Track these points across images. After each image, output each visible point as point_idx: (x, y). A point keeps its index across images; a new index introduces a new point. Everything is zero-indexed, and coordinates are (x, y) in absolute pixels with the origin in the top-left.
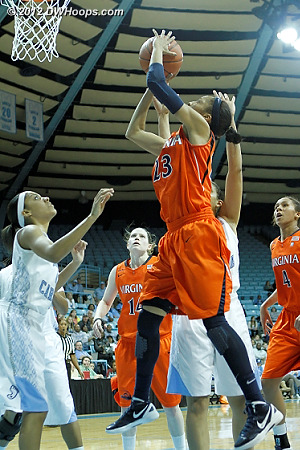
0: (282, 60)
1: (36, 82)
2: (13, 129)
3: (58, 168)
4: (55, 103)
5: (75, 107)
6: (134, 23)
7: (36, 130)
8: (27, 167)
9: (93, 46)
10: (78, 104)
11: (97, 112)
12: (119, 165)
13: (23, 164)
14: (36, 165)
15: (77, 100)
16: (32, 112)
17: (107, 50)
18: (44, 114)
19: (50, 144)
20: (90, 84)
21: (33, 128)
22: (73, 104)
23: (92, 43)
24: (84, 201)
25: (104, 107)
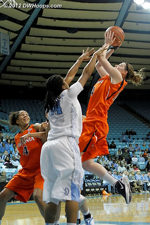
1: (6, 23)
3: (17, 69)
4: (16, 35)
5: (27, 37)
11: (38, 40)
12: (49, 68)
14: (6, 68)
15: (28, 34)
16: (4, 40)
18: (10, 40)
19: (13, 57)
20: (35, 25)
21: (5, 48)
22: (26, 35)
24: (31, 87)
25: (42, 37)
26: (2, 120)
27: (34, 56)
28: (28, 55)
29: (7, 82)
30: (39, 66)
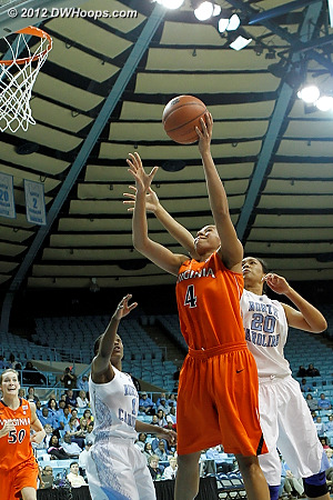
0: (305, 122)
1: (34, 160)
2: (13, 214)
3: (64, 254)
4: (56, 183)
5: (79, 185)
6: (139, 89)
7: (37, 213)
8: (31, 255)
9: (95, 117)
10: (83, 182)
11: (104, 190)
12: (131, 248)
13: (26, 252)
14: (40, 252)
15: (81, 178)
16: (32, 194)
17: (110, 121)
18: (45, 195)
19: (54, 229)
20: (94, 159)
21: (35, 212)
22: (77, 182)
23: (94, 113)
24: (96, 290)
25: (111, 183)
26: (40, 362)
27: (98, 224)
28: (84, 224)
29: (46, 282)
30: (108, 244)
